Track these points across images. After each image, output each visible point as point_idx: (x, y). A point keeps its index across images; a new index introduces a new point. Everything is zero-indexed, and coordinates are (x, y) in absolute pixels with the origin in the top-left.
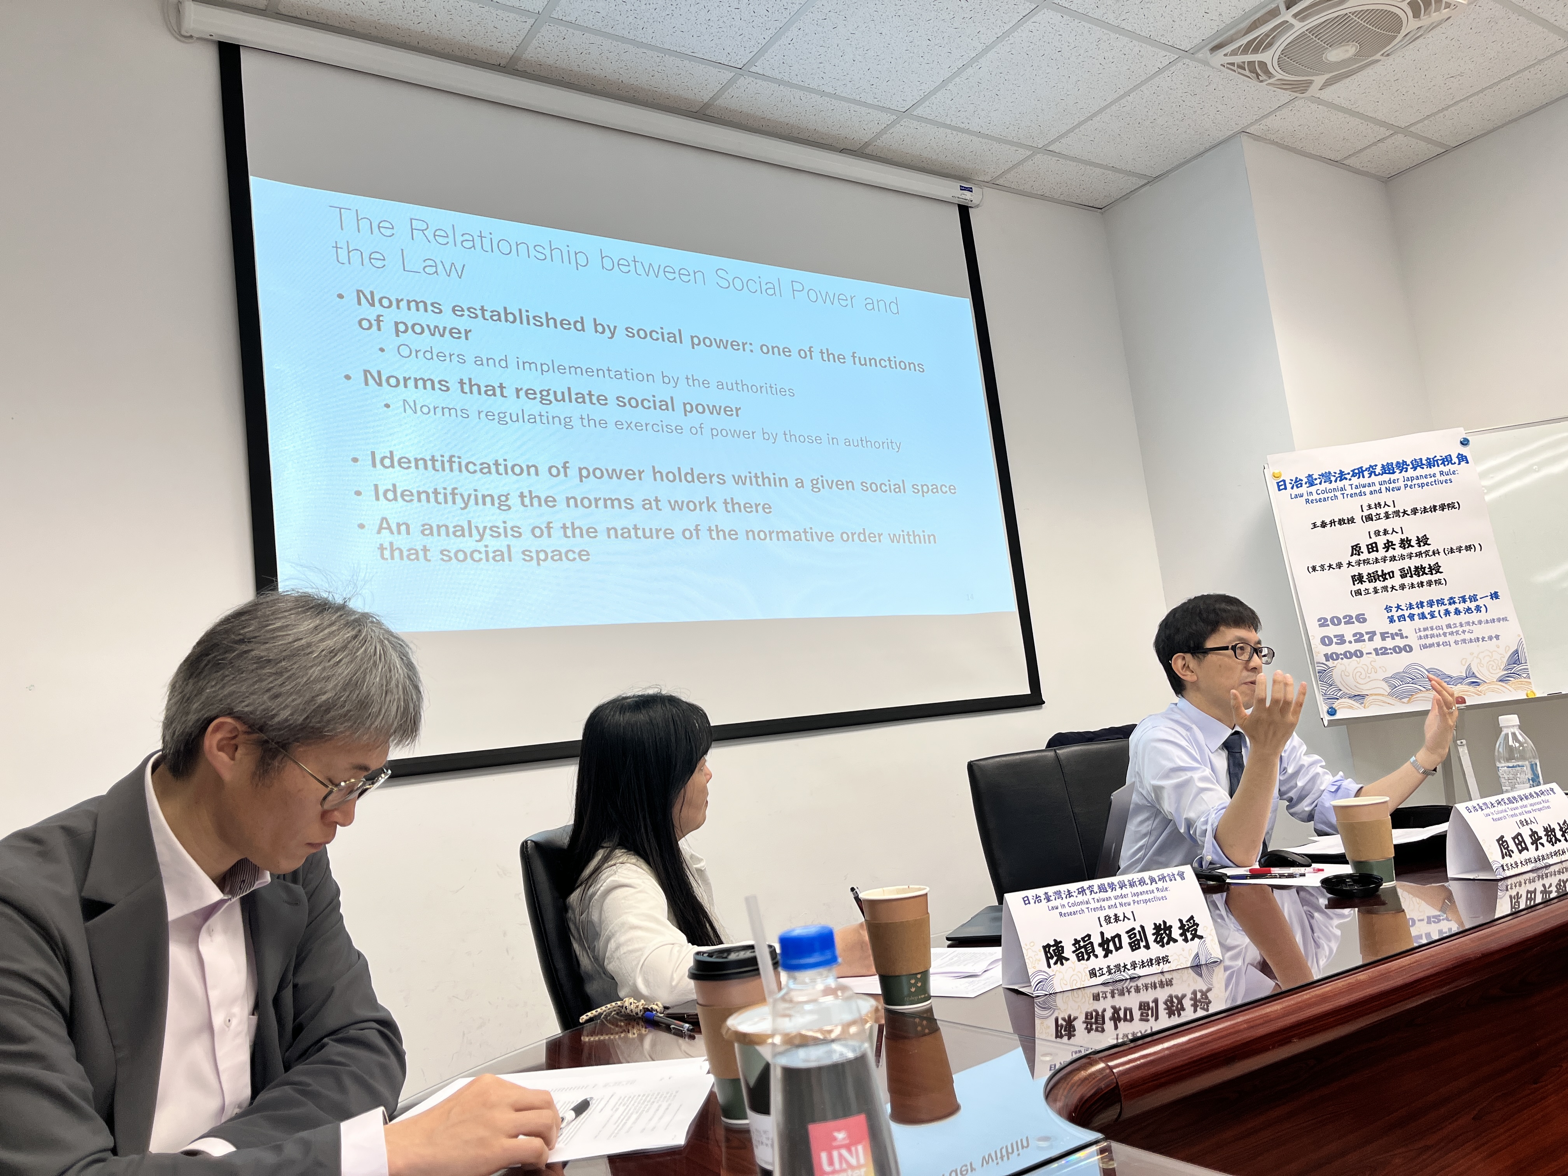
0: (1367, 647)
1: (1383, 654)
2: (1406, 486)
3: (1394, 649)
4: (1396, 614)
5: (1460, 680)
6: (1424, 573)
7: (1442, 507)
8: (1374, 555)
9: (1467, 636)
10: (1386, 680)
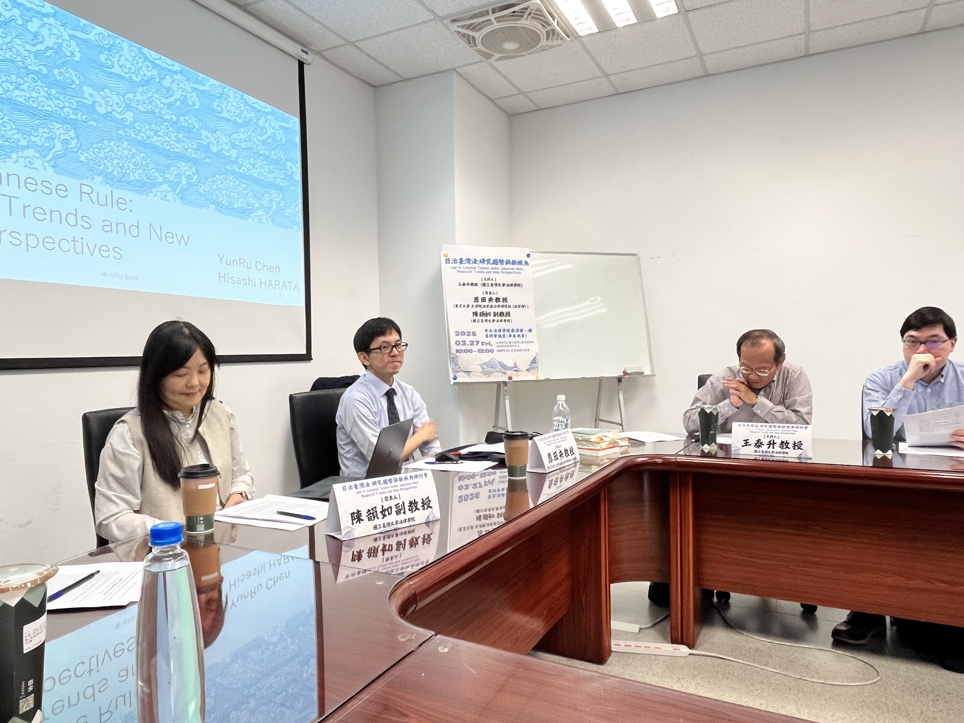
0: (475, 348)
1: (481, 352)
2: (502, 272)
3: (486, 350)
4: (489, 333)
5: (511, 369)
6: (504, 316)
7: (515, 285)
8: (483, 304)
9: (517, 348)
10: (480, 365)
